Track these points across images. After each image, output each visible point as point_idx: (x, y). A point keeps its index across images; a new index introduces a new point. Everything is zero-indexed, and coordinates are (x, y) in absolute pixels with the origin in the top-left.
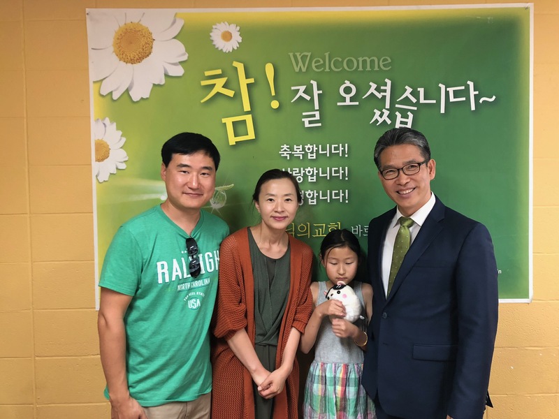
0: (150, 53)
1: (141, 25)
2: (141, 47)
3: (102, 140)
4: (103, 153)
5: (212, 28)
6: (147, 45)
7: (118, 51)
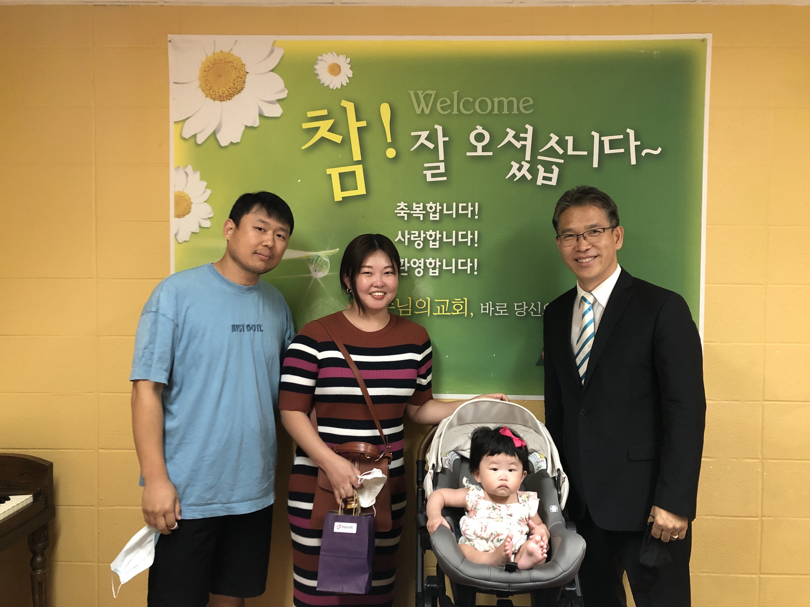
0: (242, 89)
1: (233, 55)
2: (232, 81)
3: (182, 192)
4: (184, 207)
5: (318, 60)
6: (239, 79)
7: (205, 86)
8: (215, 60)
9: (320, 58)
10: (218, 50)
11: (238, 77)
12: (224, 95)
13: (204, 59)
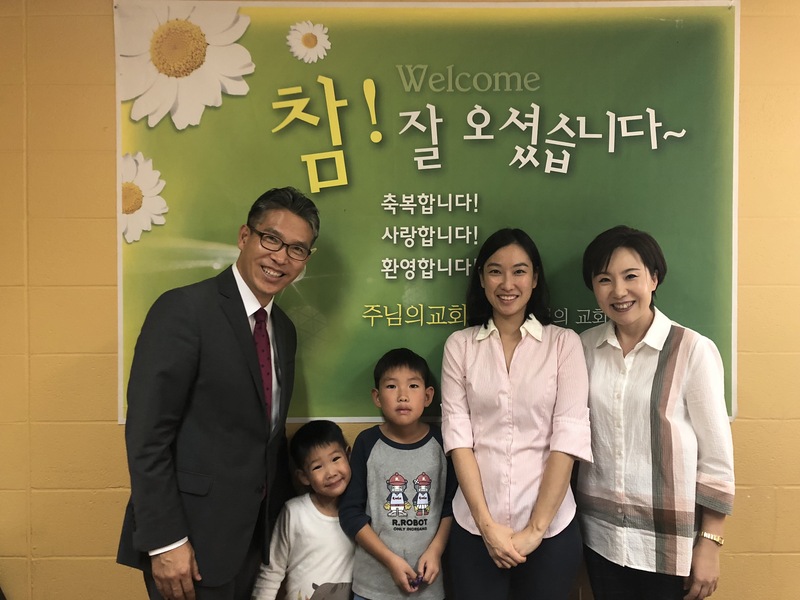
0: (202, 63)
1: (190, 23)
2: (190, 54)
3: (132, 184)
4: (133, 202)
5: (290, 30)
6: (198, 52)
7: (157, 59)
8: (169, 29)
9: (292, 27)
10: (173, 18)
11: (197, 49)
12: (181, 70)
13: (156, 28)
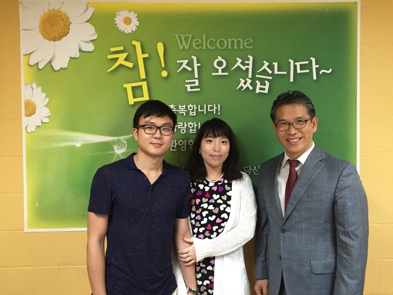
0: (68, 33)
1: (61, 11)
2: (61, 28)
3: (30, 100)
4: (31, 110)
5: (116, 15)
6: (66, 27)
7: (43, 31)
8: (50, 15)
9: (118, 13)
10: (51, 8)
11: (65, 26)
12: (56, 37)
13: (42, 14)
